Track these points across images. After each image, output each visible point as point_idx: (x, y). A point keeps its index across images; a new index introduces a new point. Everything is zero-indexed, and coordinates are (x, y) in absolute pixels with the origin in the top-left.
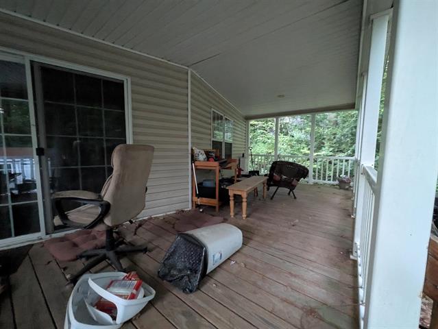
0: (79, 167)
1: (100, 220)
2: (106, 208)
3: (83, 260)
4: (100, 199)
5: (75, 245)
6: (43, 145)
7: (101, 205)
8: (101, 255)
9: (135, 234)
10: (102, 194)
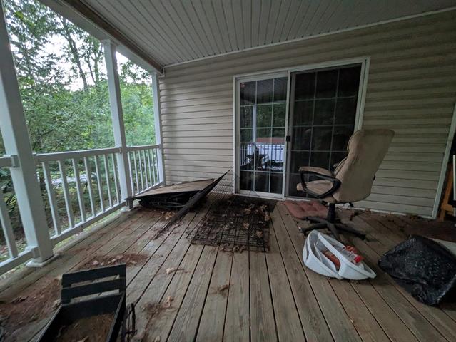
0: (310, 151)
1: (330, 193)
2: (337, 185)
3: (309, 222)
4: (333, 177)
5: (303, 210)
6: (290, 135)
7: (334, 182)
8: (322, 223)
9: (351, 220)
10: (335, 172)
